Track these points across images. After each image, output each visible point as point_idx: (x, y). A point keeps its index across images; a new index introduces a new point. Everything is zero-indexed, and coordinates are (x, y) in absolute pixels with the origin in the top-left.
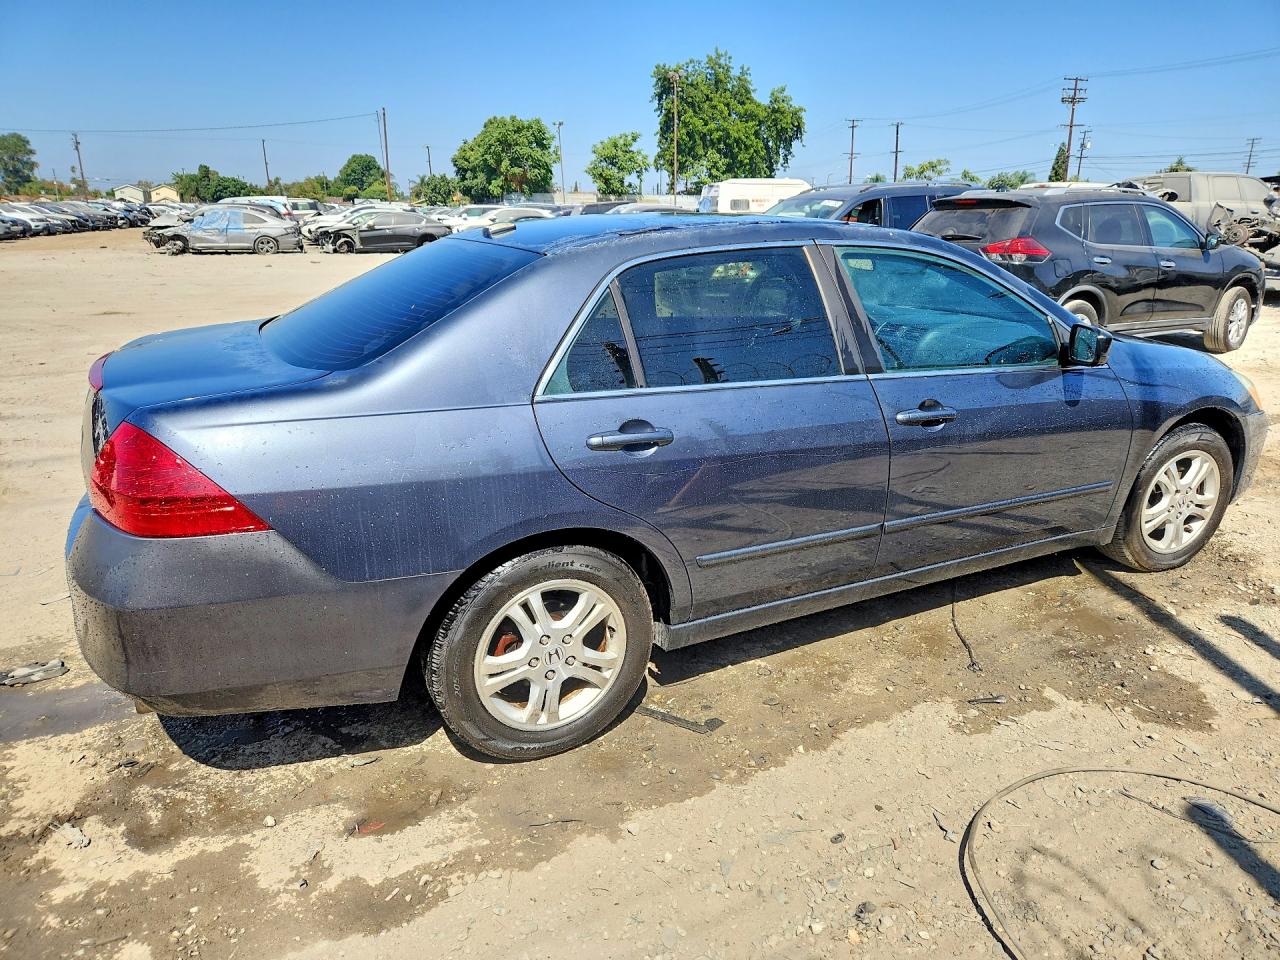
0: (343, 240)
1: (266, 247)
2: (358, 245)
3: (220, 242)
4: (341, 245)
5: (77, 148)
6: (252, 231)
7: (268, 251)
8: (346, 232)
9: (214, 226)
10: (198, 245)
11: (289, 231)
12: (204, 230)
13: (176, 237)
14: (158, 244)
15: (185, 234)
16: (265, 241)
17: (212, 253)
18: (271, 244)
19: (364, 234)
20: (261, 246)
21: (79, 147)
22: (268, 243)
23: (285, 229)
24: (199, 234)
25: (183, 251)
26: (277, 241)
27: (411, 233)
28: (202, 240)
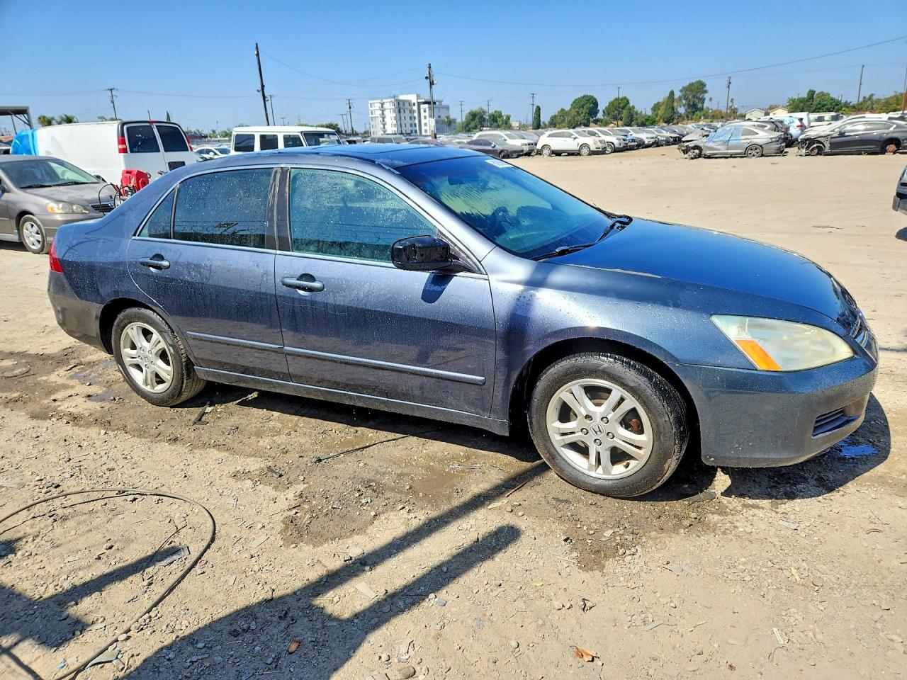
0: (815, 145)
1: (754, 152)
2: (827, 149)
3: (723, 150)
4: (812, 150)
5: (729, 87)
6: (745, 141)
7: (754, 156)
8: (819, 139)
9: (721, 138)
10: (708, 152)
11: (773, 140)
12: (714, 142)
13: (696, 147)
14: (685, 152)
15: (701, 145)
16: (754, 148)
17: (716, 158)
18: (758, 151)
19: (834, 140)
20: (750, 152)
21: (731, 85)
22: (756, 149)
23: (771, 138)
24: (710, 145)
25: (700, 156)
26: (762, 148)
27: (877, 138)
28: (711, 149)
